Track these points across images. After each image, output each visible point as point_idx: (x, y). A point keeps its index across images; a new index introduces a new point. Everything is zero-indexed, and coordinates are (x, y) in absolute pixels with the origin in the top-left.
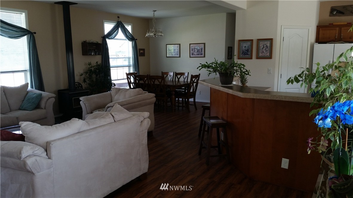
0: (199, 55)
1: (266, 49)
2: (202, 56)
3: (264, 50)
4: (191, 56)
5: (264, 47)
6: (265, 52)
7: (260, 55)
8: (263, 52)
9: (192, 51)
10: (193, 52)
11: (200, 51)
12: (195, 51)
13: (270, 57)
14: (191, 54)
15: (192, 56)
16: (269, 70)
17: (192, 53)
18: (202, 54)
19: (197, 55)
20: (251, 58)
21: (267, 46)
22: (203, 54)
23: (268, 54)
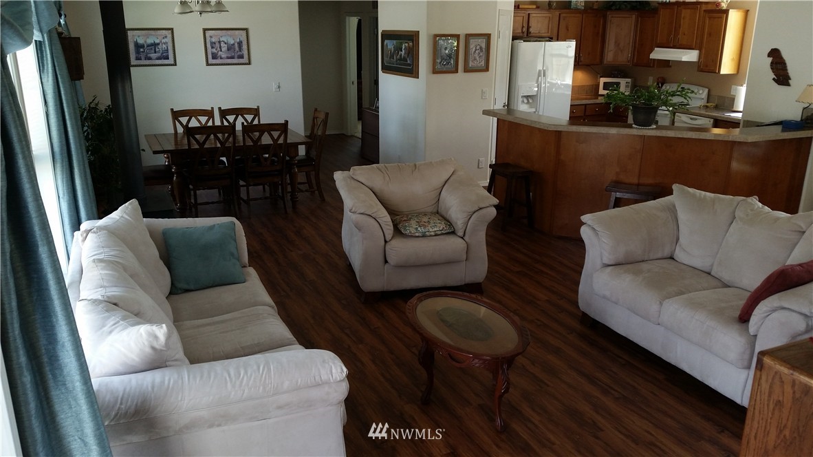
0: (232, 58)
1: (479, 53)
2: (241, 61)
3: (476, 55)
4: (211, 61)
5: (476, 50)
6: (477, 58)
7: (471, 64)
8: (475, 59)
9: (212, 48)
10: (214, 50)
11: (237, 49)
12: (220, 47)
13: (487, 69)
14: (210, 56)
15: (214, 61)
16: (483, 92)
17: (212, 54)
18: (241, 57)
19: (228, 58)
20: (456, 71)
21: (481, 48)
22: (246, 56)
23: (483, 63)
